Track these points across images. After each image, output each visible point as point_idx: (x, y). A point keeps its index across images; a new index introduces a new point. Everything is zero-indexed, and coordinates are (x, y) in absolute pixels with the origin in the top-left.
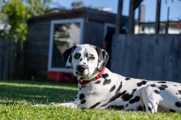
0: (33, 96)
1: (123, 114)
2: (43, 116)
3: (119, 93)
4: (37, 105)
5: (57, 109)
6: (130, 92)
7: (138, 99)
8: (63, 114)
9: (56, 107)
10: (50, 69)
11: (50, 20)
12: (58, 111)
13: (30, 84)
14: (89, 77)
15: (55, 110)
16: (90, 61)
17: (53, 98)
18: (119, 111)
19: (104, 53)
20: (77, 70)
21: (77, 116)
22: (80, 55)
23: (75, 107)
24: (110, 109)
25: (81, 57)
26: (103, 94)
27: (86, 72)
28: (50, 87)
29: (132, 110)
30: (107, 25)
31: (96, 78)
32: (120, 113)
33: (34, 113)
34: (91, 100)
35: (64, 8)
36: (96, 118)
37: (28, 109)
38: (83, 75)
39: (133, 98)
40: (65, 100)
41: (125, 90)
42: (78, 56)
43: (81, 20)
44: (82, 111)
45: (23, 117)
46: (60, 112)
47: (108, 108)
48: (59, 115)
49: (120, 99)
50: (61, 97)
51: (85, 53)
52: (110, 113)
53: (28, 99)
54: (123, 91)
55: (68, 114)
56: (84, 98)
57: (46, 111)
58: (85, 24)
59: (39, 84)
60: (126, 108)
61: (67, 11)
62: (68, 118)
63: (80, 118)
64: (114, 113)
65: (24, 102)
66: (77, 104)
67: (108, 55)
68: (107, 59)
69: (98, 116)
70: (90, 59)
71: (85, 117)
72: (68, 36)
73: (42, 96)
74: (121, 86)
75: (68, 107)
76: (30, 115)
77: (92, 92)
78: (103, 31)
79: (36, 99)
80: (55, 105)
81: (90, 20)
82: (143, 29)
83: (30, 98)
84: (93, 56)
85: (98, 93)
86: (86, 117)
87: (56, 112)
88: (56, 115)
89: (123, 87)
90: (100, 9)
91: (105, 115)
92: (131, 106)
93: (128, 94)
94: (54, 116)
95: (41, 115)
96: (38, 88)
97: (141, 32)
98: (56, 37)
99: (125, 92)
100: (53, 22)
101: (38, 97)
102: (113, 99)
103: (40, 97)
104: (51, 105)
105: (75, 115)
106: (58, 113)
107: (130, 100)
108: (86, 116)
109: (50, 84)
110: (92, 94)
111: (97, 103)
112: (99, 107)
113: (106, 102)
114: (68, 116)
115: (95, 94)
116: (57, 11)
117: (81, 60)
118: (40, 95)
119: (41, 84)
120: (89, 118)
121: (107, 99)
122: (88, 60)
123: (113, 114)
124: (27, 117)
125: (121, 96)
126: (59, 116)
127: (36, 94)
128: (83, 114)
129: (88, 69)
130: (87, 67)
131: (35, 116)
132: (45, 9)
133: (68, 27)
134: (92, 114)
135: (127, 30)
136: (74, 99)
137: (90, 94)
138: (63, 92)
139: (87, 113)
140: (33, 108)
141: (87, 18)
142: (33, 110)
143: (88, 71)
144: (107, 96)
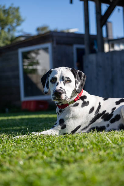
0: (11, 128)
1: (106, 135)
2: (26, 147)
3: (98, 114)
4: (18, 137)
5: (38, 138)
6: (109, 111)
7: (118, 117)
8: (46, 142)
9: (37, 136)
10: (23, 98)
11: (17, 49)
12: (40, 140)
13: (5, 116)
14: (67, 101)
15: (36, 139)
16: (67, 84)
17: (32, 128)
18: (101, 133)
19: (80, 74)
20: (54, 96)
21: (60, 142)
22: (56, 79)
23: (56, 134)
24: (92, 132)
25: (57, 82)
26: (83, 117)
27: (63, 96)
28: (26, 117)
29: (114, 130)
30: (75, 47)
31: (75, 101)
32: (103, 134)
33: (17, 145)
34: (71, 125)
35: (29, 35)
36: (80, 142)
37: (10, 142)
38: (60, 99)
39: (113, 117)
40: (44, 128)
41: (105, 110)
42: (54, 80)
43: (49, 45)
44: (65, 137)
45: (7, 150)
46: (43, 140)
47: (90, 130)
48: (42, 143)
49: (100, 120)
50: (40, 125)
51: (61, 76)
52: (93, 136)
53: (7, 132)
54: (103, 111)
55: (50, 141)
56: (64, 123)
57: (28, 142)
58: (53, 48)
59: (14, 116)
60: (107, 128)
61: (33, 37)
62: (51, 145)
63: (64, 144)
64: (97, 135)
65: (4, 135)
66: (58, 130)
67: (84, 76)
68: (85, 80)
69: (82, 140)
70: (66, 82)
71: (68, 142)
72: (37, 63)
73: (20, 127)
74: (99, 107)
75: (49, 135)
76: (13, 147)
77: (71, 115)
78: (72, 54)
79: (15, 130)
80: (35, 134)
81: (58, 43)
82: (113, 46)
83: (9, 130)
84: (69, 79)
85: (77, 116)
86: (70, 143)
87: (38, 141)
88: (39, 144)
89: (101, 107)
90: (66, 31)
91: (88, 138)
92: (112, 126)
93: (108, 113)
94: (37, 145)
95: (25, 146)
96: (15, 120)
97: (112, 50)
98: (25, 65)
99: (105, 112)
100: (21, 51)
101: (16, 129)
102: (94, 120)
103: (18, 128)
104: (32, 134)
105: (58, 142)
106: (41, 141)
107: (111, 119)
108: (70, 141)
109: (25, 115)
110: (71, 118)
111: (77, 126)
112: (80, 131)
113: (87, 125)
114: (51, 143)
115: (74, 117)
116: (22, 39)
117: (58, 84)
118: (18, 126)
119: (17, 115)
120: (72, 143)
121: (87, 122)
122: (64, 84)
123: (96, 137)
124: (11, 149)
125: (101, 117)
126: (42, 145)
127: (14, 126)
128: (66, 139)
129: (65, 93)
130: (64, 91)
131: (18, 147)
132: (10, 38)
133: (37, 53)
134: (75, 138)
135: (97, 49)
136: (54, 126)
137: (70, 118)
138: (40, 120)
139: (70, 139)
140: (14, 140)
141: (55, 42)
142: (15, 141)
143: (65, 95)
144: (87, 118)
